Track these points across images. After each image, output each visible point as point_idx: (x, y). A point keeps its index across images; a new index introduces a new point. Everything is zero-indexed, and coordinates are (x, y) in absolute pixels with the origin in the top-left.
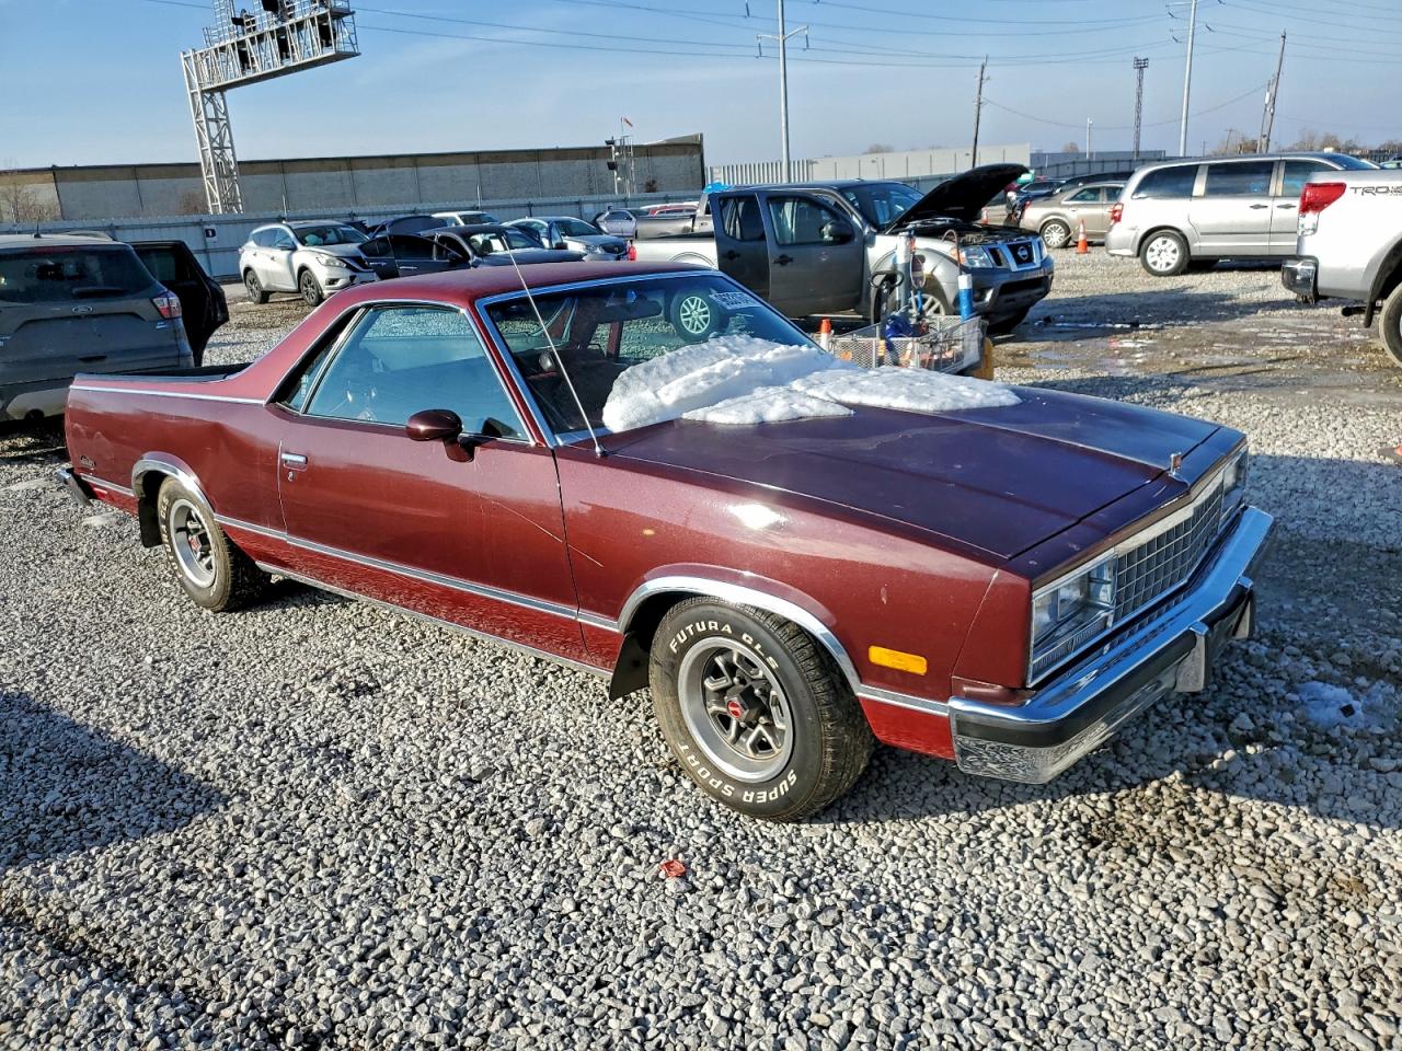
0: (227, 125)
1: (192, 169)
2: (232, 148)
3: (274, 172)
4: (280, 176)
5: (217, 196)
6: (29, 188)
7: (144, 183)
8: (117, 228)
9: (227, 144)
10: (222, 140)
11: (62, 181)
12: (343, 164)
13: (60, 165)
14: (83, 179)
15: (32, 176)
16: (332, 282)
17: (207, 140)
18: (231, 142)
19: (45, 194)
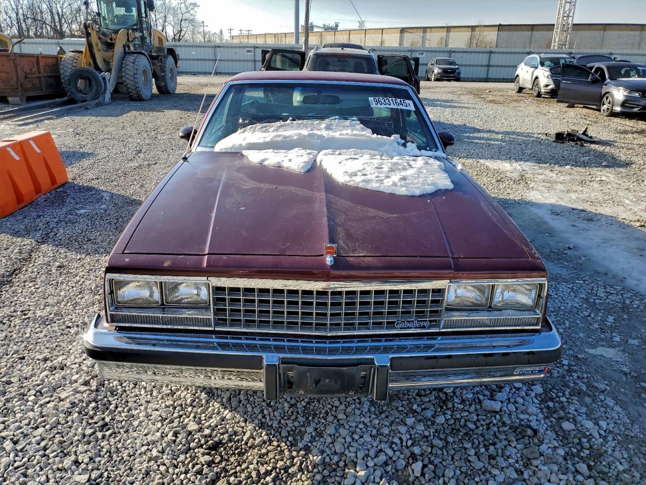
0: (575, 5)
1: (550, 27)
2: (573, 17)
3: (600, 30)
4: (602, 32)
5: (557, 40)
6: (485, 33)
7: (535, 33)
8: (493, 52)
9: (571, 15)
10: (570, 13)
11: (502, 31)
12: (639, 27)
13: (502, 24)
14: (510, 30)
15: (490, 28)
16: (547, 86)
17: (562, 12)
18: (573, 14)
19: (491, 36)
